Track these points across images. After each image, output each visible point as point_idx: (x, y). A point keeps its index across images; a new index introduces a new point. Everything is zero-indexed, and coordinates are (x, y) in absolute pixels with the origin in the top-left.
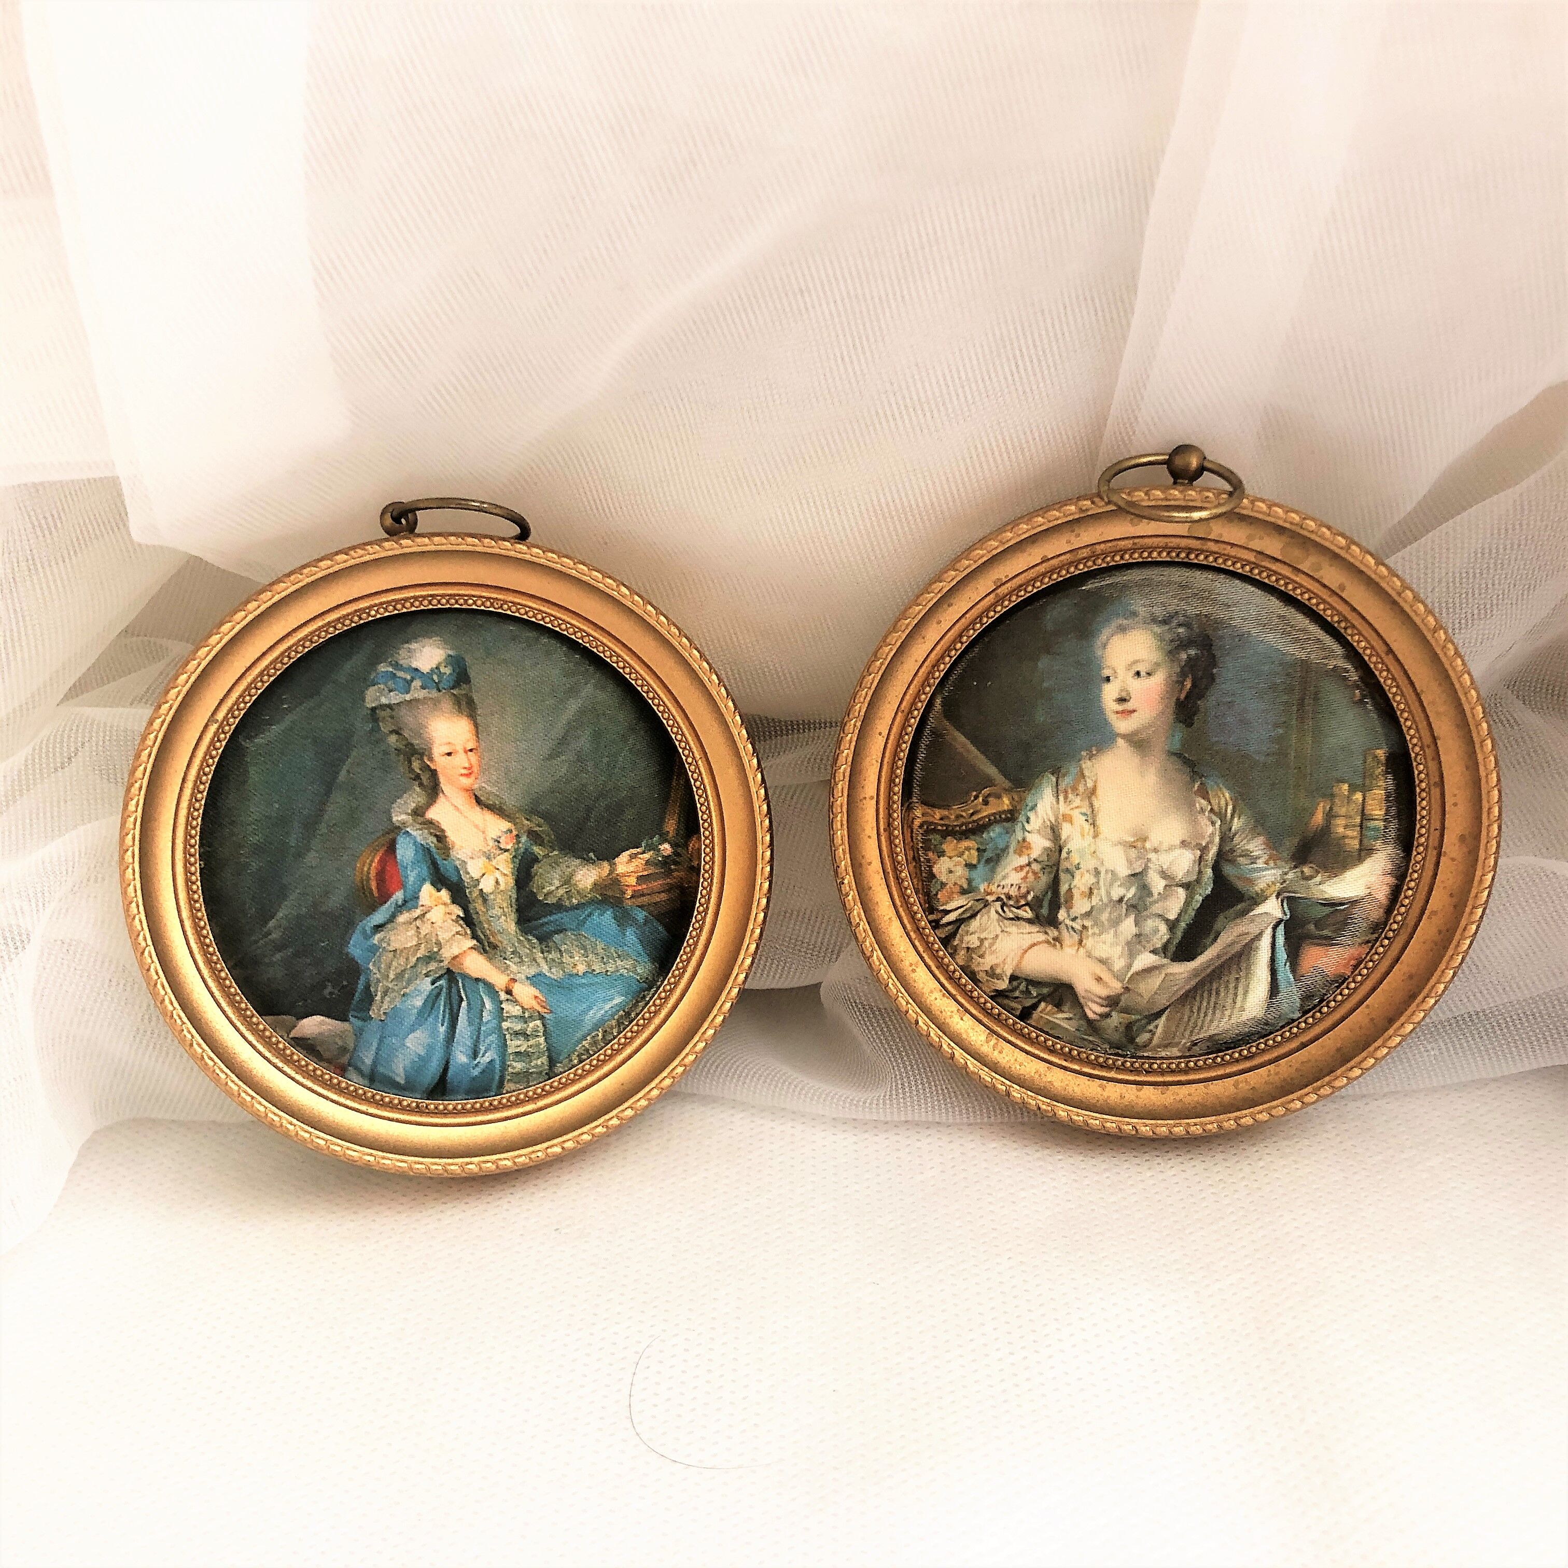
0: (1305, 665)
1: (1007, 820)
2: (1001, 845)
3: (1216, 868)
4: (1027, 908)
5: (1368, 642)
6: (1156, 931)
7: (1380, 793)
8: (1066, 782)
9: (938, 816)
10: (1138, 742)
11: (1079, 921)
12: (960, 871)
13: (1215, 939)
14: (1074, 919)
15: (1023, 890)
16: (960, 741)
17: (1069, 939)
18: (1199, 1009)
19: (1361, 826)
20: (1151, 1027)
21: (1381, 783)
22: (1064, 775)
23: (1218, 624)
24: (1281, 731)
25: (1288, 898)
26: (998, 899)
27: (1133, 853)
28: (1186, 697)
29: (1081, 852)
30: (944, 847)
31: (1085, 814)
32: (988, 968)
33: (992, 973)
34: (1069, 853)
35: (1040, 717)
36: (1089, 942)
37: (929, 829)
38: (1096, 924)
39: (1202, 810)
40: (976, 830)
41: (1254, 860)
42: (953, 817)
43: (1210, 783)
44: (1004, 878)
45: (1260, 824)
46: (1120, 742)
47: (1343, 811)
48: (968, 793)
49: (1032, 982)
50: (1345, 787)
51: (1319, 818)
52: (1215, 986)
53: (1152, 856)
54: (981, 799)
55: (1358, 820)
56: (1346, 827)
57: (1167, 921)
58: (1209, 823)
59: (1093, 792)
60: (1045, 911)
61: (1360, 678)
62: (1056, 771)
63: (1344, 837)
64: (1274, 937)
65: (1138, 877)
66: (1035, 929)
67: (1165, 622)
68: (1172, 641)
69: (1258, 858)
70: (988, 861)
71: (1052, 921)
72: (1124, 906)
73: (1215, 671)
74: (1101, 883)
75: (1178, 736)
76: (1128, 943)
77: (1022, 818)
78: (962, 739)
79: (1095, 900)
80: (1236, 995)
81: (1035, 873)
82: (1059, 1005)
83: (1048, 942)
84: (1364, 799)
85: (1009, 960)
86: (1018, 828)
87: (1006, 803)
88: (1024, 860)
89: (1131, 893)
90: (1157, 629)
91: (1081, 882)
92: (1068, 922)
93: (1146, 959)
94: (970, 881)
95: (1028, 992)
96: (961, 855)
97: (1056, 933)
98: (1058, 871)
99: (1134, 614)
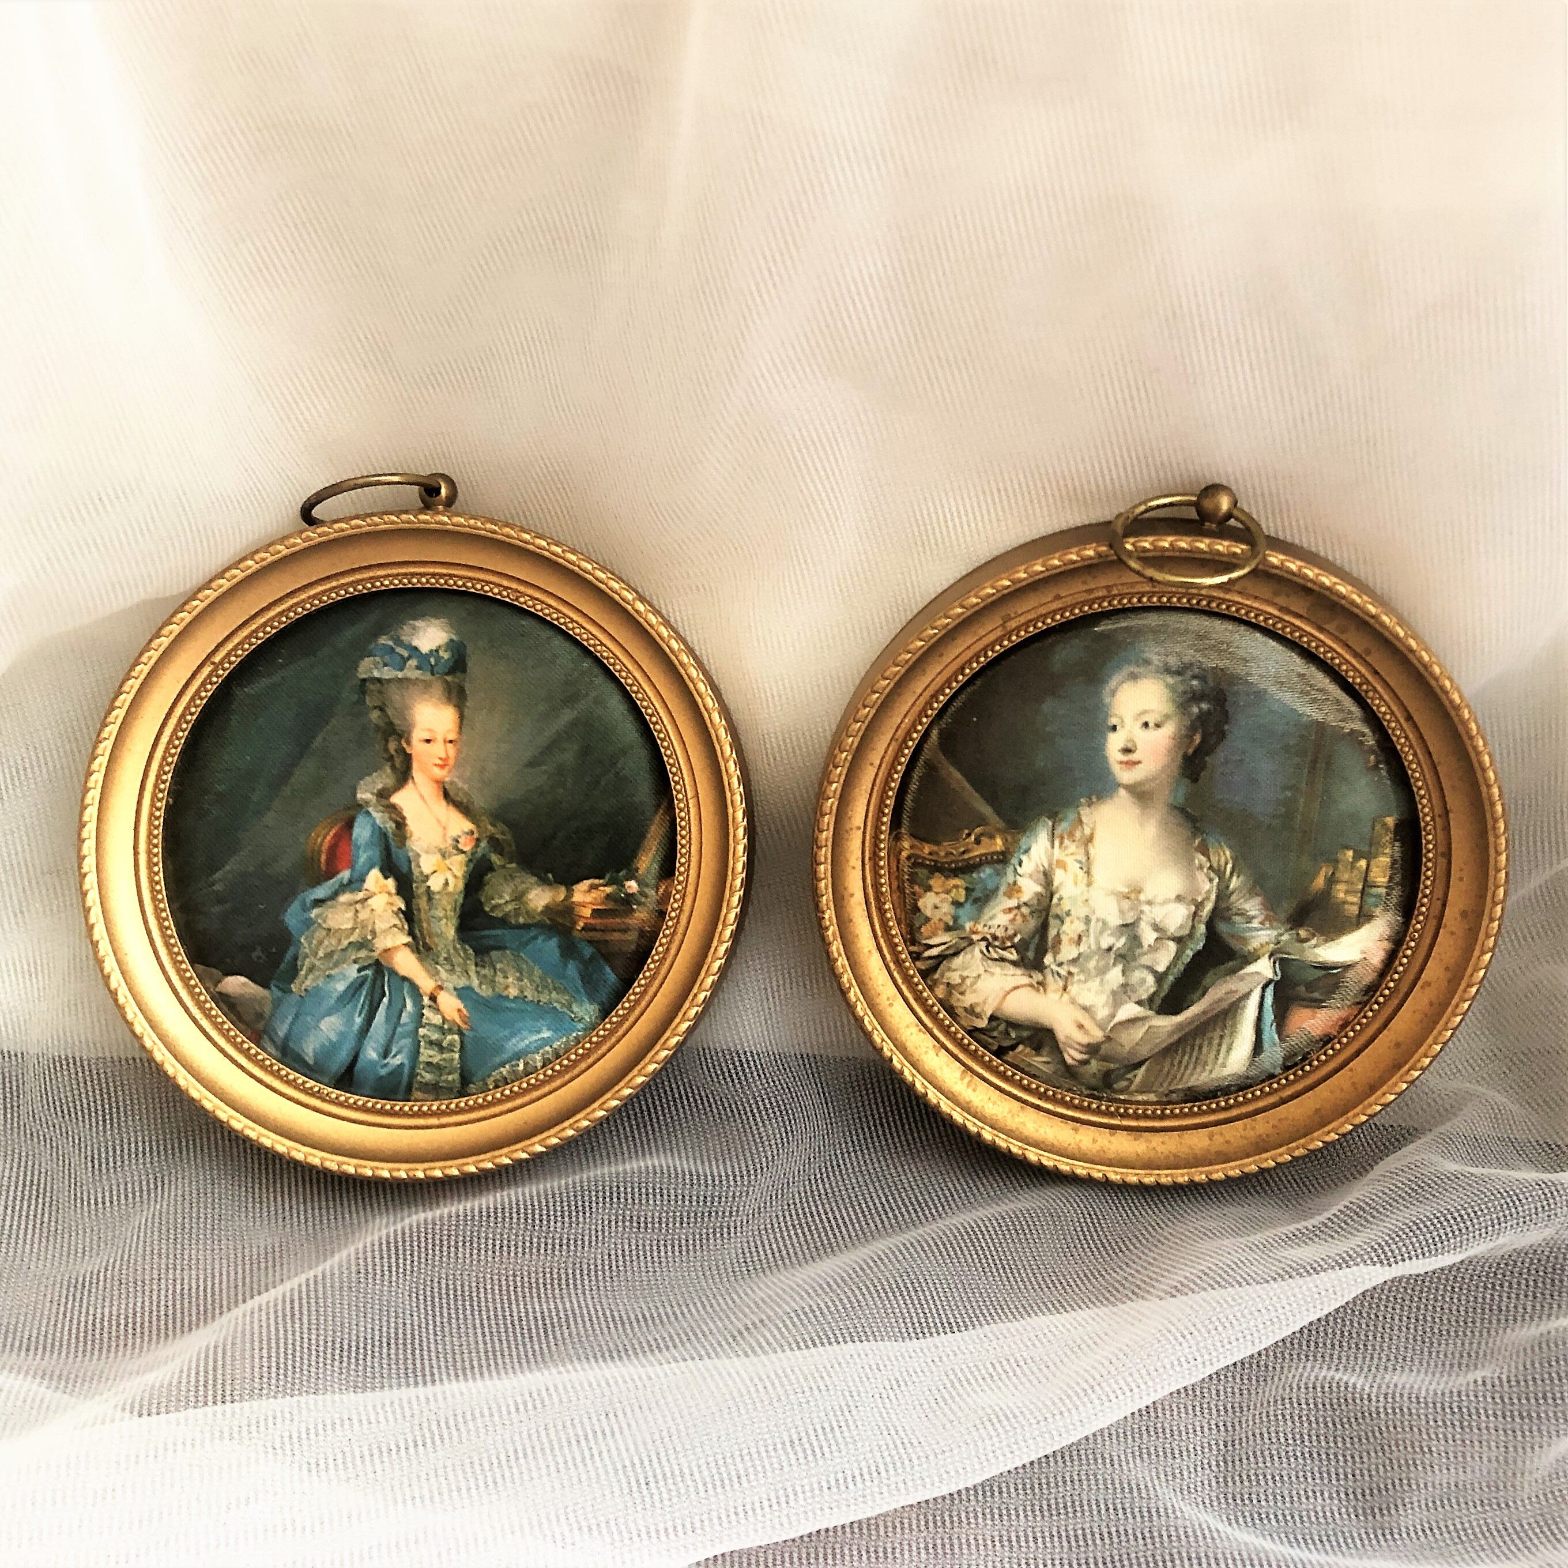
0: (1320, 727)
1: (999, 861)
2: (991, 885)
3: (1210, 925)
4: (1013, 950)
5: (1389, 707)
6: (1143, 981)
7: (1385, 860)
8: (1063, 827)
9: (927, 850)
10: (1140, 794)
11: (1065, 967)
12: (946, 908)
13: (1204, 994)
14: (1060, 965)
15: (1010, 932)
16: (955, 777)
17: (1054, 984)
18: (1180, 1062)
19: (1363, 892)
20: (1129, 1076)
21: (1387, 851)
22: (1061, 820)
23: (1233, 679)
24: (1289, 794)
25: (1282, 960)
26: (984, 939)
27: (1126, 904)
28: (1195, 752)
29: (1073, 899)
30: (932, 882)
31: (1080, 862)
32: (967, 1005)
33: (971, 1011)
34: (1060, 899)
35: (1041, 761)
36: (1073, 989)
37: (916, 862)
38: (1082, 971)
39: (1201, 867)
40: (966, 868)
41: (1250, 919)
42: (942, 854)
43: (1211, 841)
44: (991, 918)
45: (1258, 885)
46: (1122, 792)
47: (1346, 876)
48: (960, 830)
49: (1013, 1024)
50: (1350, 853)
51: (1320, 882)
52: (1198, 1042)
53: (1146, 908)
54: (973, 837)
55: (1360, 887)
56: (1347, 892)
57: (1155, 973)
58: (1206, 880)
59: (1090, 839)
60: (1031, 954)
61: (1378, 742)
62: (1054, 816)
63: (1345, 902)
64: (1262, 997)
65: (1129, 928)
66: (1019, 971)
67: (1178, 673)
68: (1185, 693)
69: (1253, 917)
70: (976, 901)
71: (1037, 965)
72: (1112, 955)
73: (1226, 727)
74: (1091, 931)
75: (1182, 792)
76: (1114, 993)
77: (1014, 861)
78: (957, 775)
79: (1083, 948)
80: (1218, 1051)
81: (1023, 916)
82: (1038, 1049)
83: (1031, 986)
84: (1368, 866)
85: (990, 1001)
86: (1010, 870)
87: (999, 844)
88: (1013, 903)
89: (1121, 943)
90: (1170, 680)
91: (1071, 928)
92: (1054, 967)
93: (1130, 1010)
94: (955, 919)
95: (1007, 1033)
96: (948, 892)
97: (1040, 977)
98: (1047, 915)
99: (1147, 662)
